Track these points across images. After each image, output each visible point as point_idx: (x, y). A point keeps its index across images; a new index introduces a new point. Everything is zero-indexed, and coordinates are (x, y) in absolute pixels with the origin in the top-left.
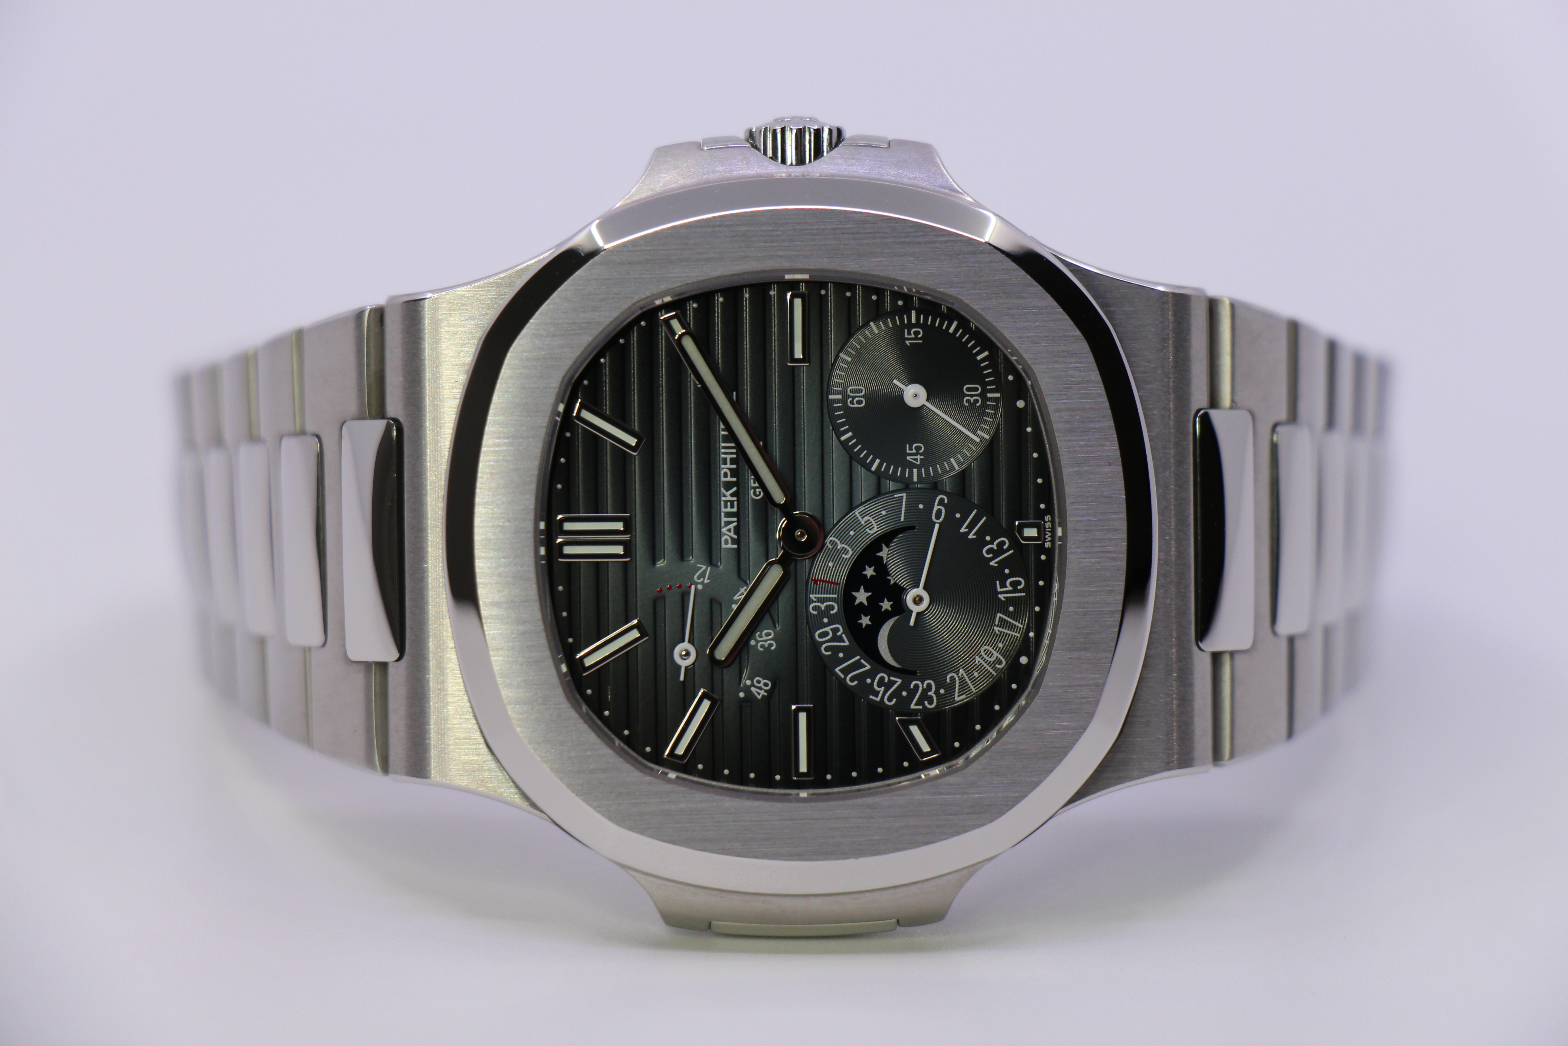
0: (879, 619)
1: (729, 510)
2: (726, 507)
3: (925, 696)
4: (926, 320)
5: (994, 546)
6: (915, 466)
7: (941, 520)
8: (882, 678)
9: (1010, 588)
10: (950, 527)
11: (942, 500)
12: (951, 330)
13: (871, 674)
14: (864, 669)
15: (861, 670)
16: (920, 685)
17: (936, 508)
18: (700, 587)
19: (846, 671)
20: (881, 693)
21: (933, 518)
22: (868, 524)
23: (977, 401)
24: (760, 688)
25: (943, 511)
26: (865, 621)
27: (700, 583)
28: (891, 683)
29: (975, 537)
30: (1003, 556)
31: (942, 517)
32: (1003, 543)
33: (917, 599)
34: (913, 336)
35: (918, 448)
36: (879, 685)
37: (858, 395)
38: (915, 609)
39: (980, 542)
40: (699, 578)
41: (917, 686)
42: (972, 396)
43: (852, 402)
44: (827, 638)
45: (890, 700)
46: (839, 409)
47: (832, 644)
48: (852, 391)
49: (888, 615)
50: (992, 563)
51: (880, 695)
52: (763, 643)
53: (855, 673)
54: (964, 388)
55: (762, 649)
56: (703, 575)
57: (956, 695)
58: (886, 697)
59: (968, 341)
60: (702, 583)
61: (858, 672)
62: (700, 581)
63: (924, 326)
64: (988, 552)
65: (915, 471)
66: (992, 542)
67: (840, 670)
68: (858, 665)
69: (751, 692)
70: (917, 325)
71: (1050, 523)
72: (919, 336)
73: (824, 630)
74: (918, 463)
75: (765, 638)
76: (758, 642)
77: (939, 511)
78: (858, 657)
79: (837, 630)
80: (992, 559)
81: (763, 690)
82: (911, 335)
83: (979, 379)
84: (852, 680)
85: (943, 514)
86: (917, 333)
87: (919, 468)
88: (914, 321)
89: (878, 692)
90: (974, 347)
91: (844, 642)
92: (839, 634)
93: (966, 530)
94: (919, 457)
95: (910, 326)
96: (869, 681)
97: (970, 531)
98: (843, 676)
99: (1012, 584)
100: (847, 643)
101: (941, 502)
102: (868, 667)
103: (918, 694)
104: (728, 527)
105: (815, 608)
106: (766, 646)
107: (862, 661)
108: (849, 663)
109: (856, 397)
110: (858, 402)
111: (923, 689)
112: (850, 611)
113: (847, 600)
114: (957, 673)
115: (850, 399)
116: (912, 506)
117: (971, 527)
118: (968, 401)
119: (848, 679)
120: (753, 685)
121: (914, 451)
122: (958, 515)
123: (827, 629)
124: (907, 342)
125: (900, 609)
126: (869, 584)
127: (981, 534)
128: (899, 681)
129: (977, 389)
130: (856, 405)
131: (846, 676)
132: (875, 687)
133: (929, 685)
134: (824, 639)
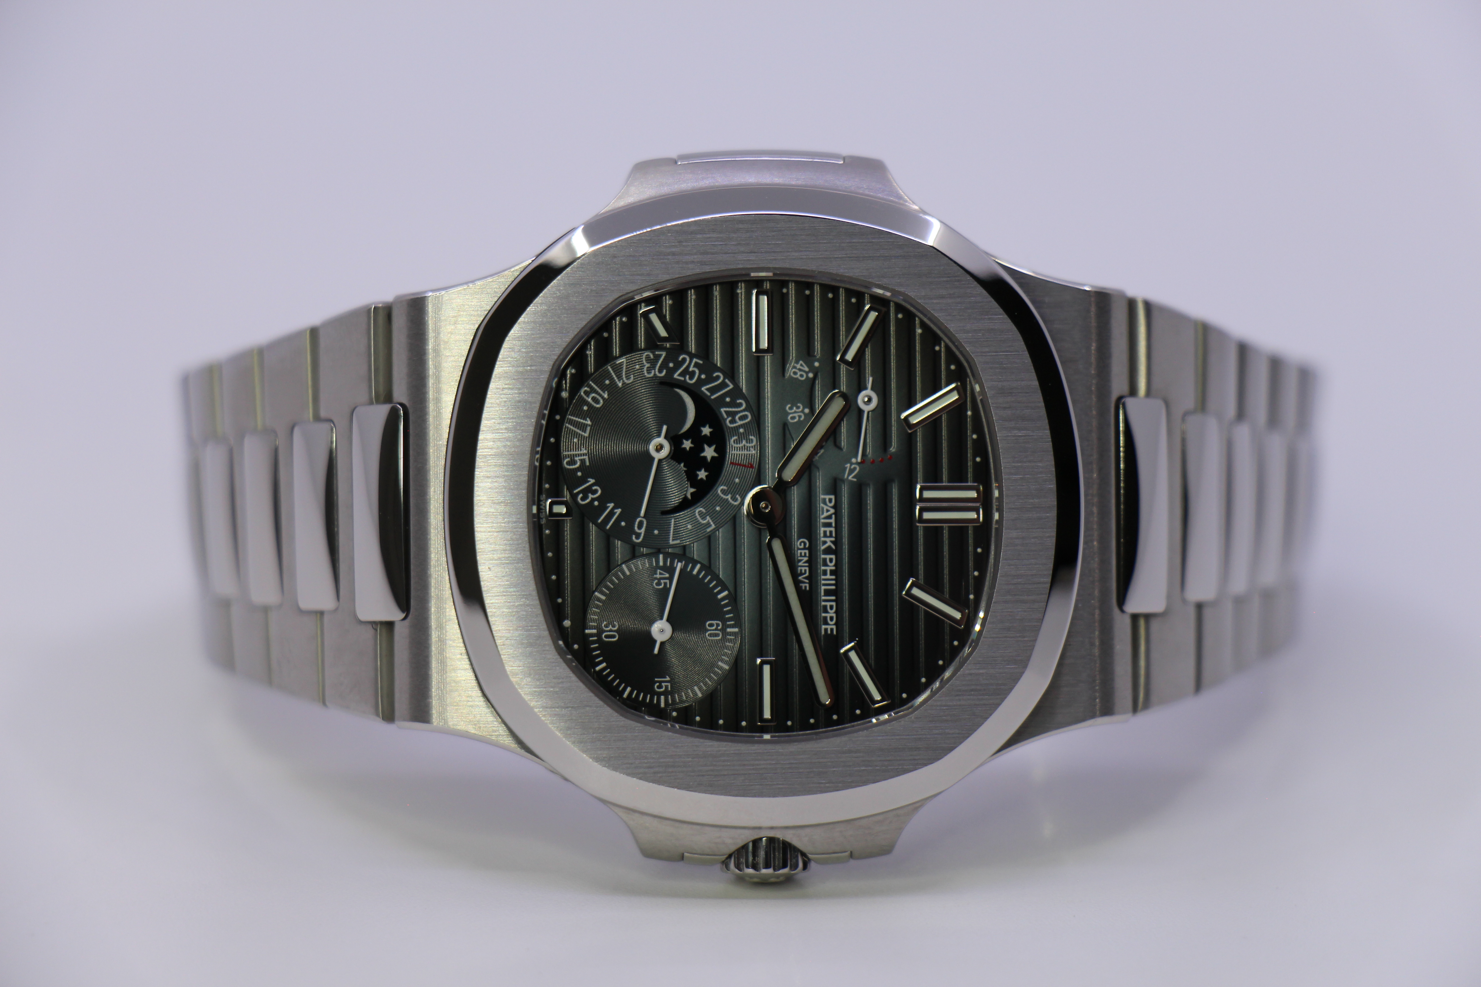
0: (694, 432)
1: (828, 529)
2: (831, 532)
3: (653, 362)
4: (652, 699)
5: (591, 496)
6: (661, 568)
7: (638, 520)
8: (691, 378)
9: (577, 459)
10: (630, 514)
11: (638, 537)
12: (629, 689)
13: (700, 382)
14: (708, 387)
15: (711, 385)
16: (657, 373)
17: (643, 530)
18: (854, 460)
19: (723, 385)
20: (692, 366)
21: (645, 523)
22: (703, 516)
23: (606, 626)
24: (800, 370)
25: (636, 528)
26: (706, 431)
27: (854, 464)
28: (682, 374)
29: (608, 505)
30: (583, 487)
31: (637, 523)
32: (583, 499)
33: (659, 447)
34: (663, 684)
35: (659, 584)
36: (693, 373)
37: (711, 632)
38: (661, 440)
39: (603, 500)
40: (855, 469)
41: (660, 371)
42: (611, 631)
43: (718, 625)
44: (741, 414)
45: (684, 360)
46: (730, 619)
47: (736, 409)
48: (717, 635)
49: (687, 435)
50: (592, 481)
51: (693, 364)
52: (798, 410)
53: (716, 383)
54: (617, 637)
55: (799, 405)
56: (851, 471)
57: (625, 362)
58: (688, 362)
59: (614, 680)
60: (852, 464)
61: (713, 385)
62: (853, 466)
63: (653, 693)
64: (596, 491)
65: (661, 564)
66: (593, 500)
67: (728, 386)
68: (713, 390)
69: (808, 366)
70: (659, 694)
71: (541, 517)
72: (658, 684)
73: (744, 422)
74: (658, 571)
75: (796, 415)
76: (802, 411)
77: (640, 527)
78: (713, 397)
79: (731, 422)
80: (593, 485)
81: (798, 368)
82: (665, 686)
83: (603, 646)
84: (718, 377)
85: (636, 526)
86: (660, 687)
87: (658, 567)
88: (662, 697)
89: (694, 366)
90: (609, 675)
91: (725, 412)
92: (730, 419)
93: (616, 511)
94: (658, 576)
95: (666, 693)
96: (703, 376)
97: (613, 510)
98: (727, 381)
99: (575, 463)
100: (723, 410)
101: (638, 536)
102: (703, 389)
103: (659, 365)
104: (829, 513)
105: (751, 441)
106: (795, 408)
107: (709, 394)
108: (721, 392)
109: (714, 630)
110: (713, 626)
111: (655, 370)
112: (719, 440)
113: (721, 450)
114: (624, 383)
115: (719, 628)
116: (665, 532)
117: (611, 514)
118: (614, 626)
119: (722, 378)
120: (807, 373)
121: (662, 581)
122: (623, 524)
123: (740, 423)
124: (668, 679)
125: (675, 440)
126: (703, 463)
127: (602, 508)
128: (676, 376)
129: (606, 637)
130: (714, 622)
131: (723, 381)
132: (697, 371)
133: (649, 372)
134: (744, 413)
